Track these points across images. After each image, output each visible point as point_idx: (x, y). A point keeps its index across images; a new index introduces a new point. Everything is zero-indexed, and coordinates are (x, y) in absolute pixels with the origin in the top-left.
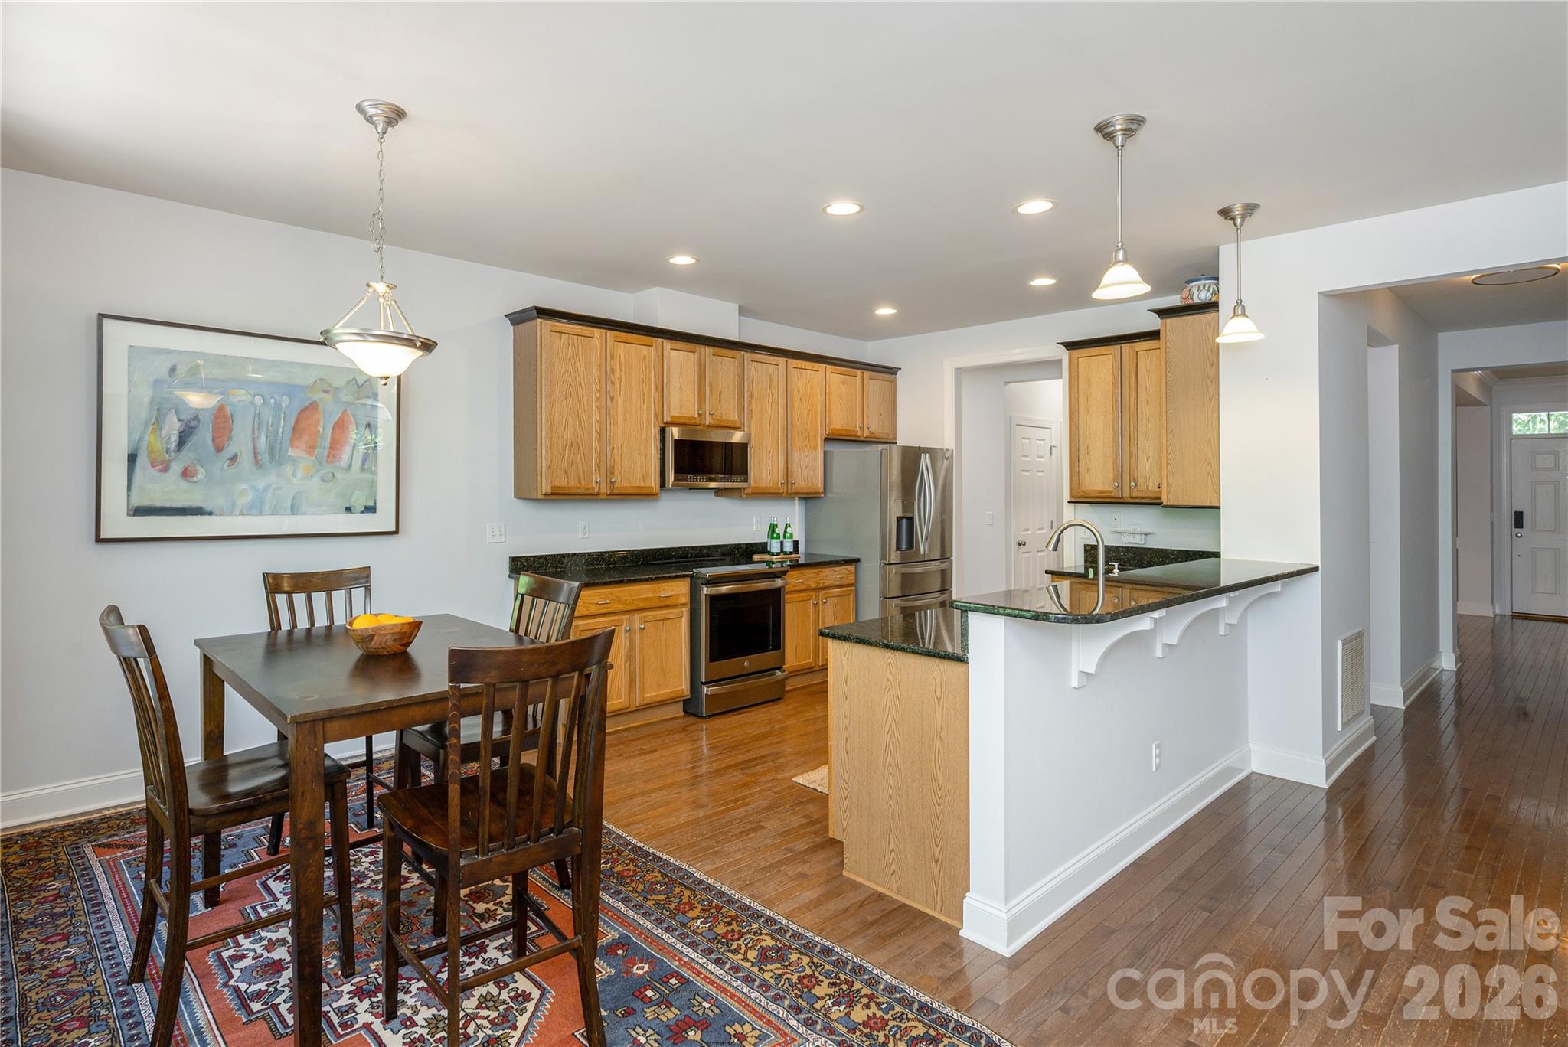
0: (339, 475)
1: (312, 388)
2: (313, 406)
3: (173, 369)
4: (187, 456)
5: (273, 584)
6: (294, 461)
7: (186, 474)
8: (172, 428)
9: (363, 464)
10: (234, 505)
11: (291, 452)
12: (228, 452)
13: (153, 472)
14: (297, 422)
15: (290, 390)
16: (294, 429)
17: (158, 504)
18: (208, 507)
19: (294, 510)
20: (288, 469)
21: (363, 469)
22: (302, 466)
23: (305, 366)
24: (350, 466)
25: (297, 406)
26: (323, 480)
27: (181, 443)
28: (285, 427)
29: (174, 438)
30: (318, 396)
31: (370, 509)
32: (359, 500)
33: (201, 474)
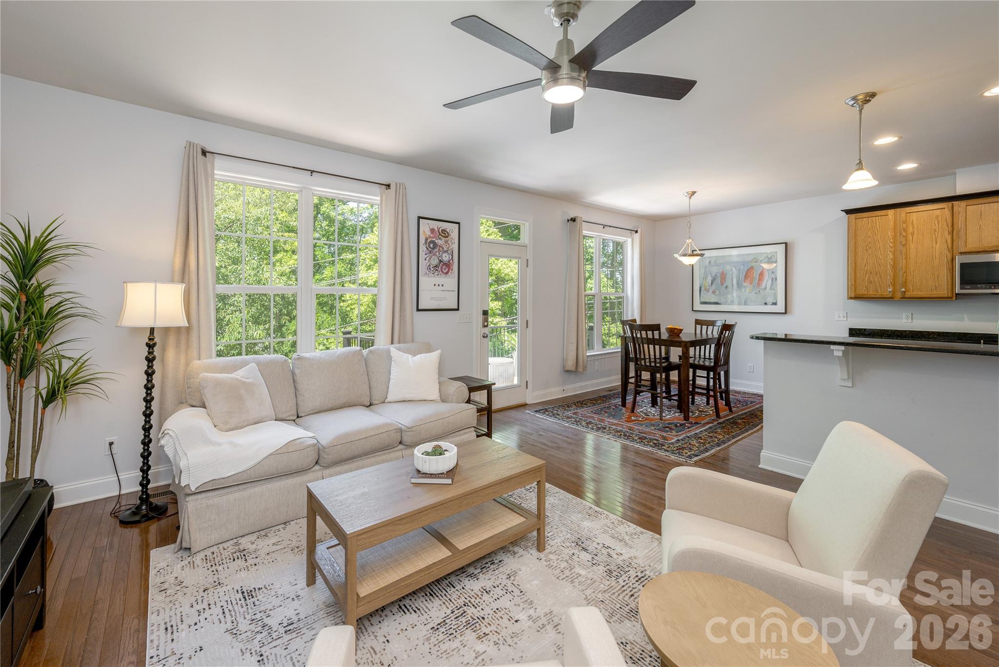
0: (761, 291)
1: (751, 262)
2: (752, 268)
3: (710, 262)
4: (714, 287)
5: (698, 322)
6: (745, 287)
7: (714, 292)
8: (709, 279)
9: (771, 286)
10: (727, 301)
11: (744, 284)
12: (725, 286)
13: (705, 292)
14: (746, 274)
15: (744, 263)
16: (745, 276)
17: (707, 301)
18: (720, 302)
19: (746, 304)
20: (743, 290)
21: (771, 289)
22: (748, 288)
23: (748, 255)
24: (766, 288)
25: (746, 269)
26: (756, 293)
27: (712, 284)
28: (742, 276)
29: (710, 282)
30: (753, 264)
31: (775, 304)
32: (770, 300)
33: (717, 292)
